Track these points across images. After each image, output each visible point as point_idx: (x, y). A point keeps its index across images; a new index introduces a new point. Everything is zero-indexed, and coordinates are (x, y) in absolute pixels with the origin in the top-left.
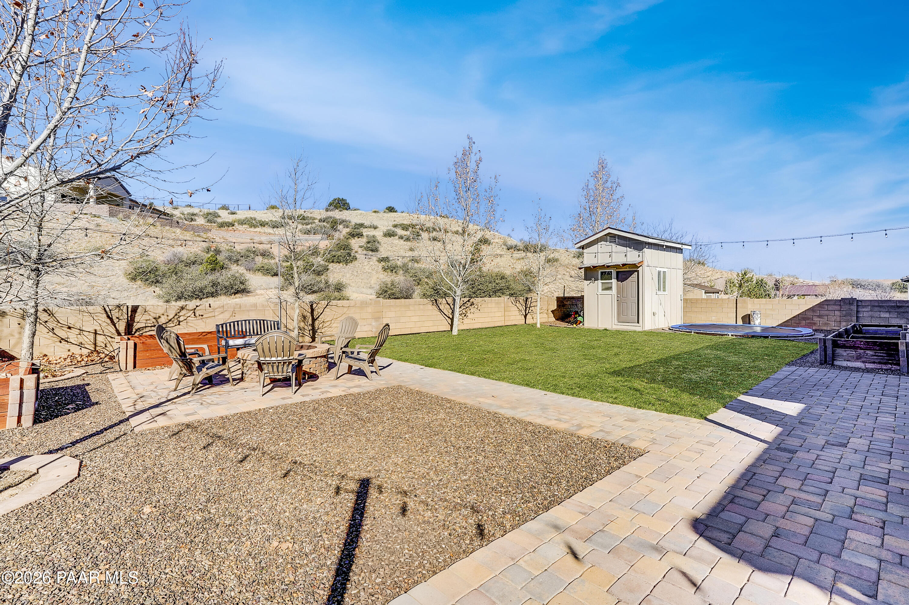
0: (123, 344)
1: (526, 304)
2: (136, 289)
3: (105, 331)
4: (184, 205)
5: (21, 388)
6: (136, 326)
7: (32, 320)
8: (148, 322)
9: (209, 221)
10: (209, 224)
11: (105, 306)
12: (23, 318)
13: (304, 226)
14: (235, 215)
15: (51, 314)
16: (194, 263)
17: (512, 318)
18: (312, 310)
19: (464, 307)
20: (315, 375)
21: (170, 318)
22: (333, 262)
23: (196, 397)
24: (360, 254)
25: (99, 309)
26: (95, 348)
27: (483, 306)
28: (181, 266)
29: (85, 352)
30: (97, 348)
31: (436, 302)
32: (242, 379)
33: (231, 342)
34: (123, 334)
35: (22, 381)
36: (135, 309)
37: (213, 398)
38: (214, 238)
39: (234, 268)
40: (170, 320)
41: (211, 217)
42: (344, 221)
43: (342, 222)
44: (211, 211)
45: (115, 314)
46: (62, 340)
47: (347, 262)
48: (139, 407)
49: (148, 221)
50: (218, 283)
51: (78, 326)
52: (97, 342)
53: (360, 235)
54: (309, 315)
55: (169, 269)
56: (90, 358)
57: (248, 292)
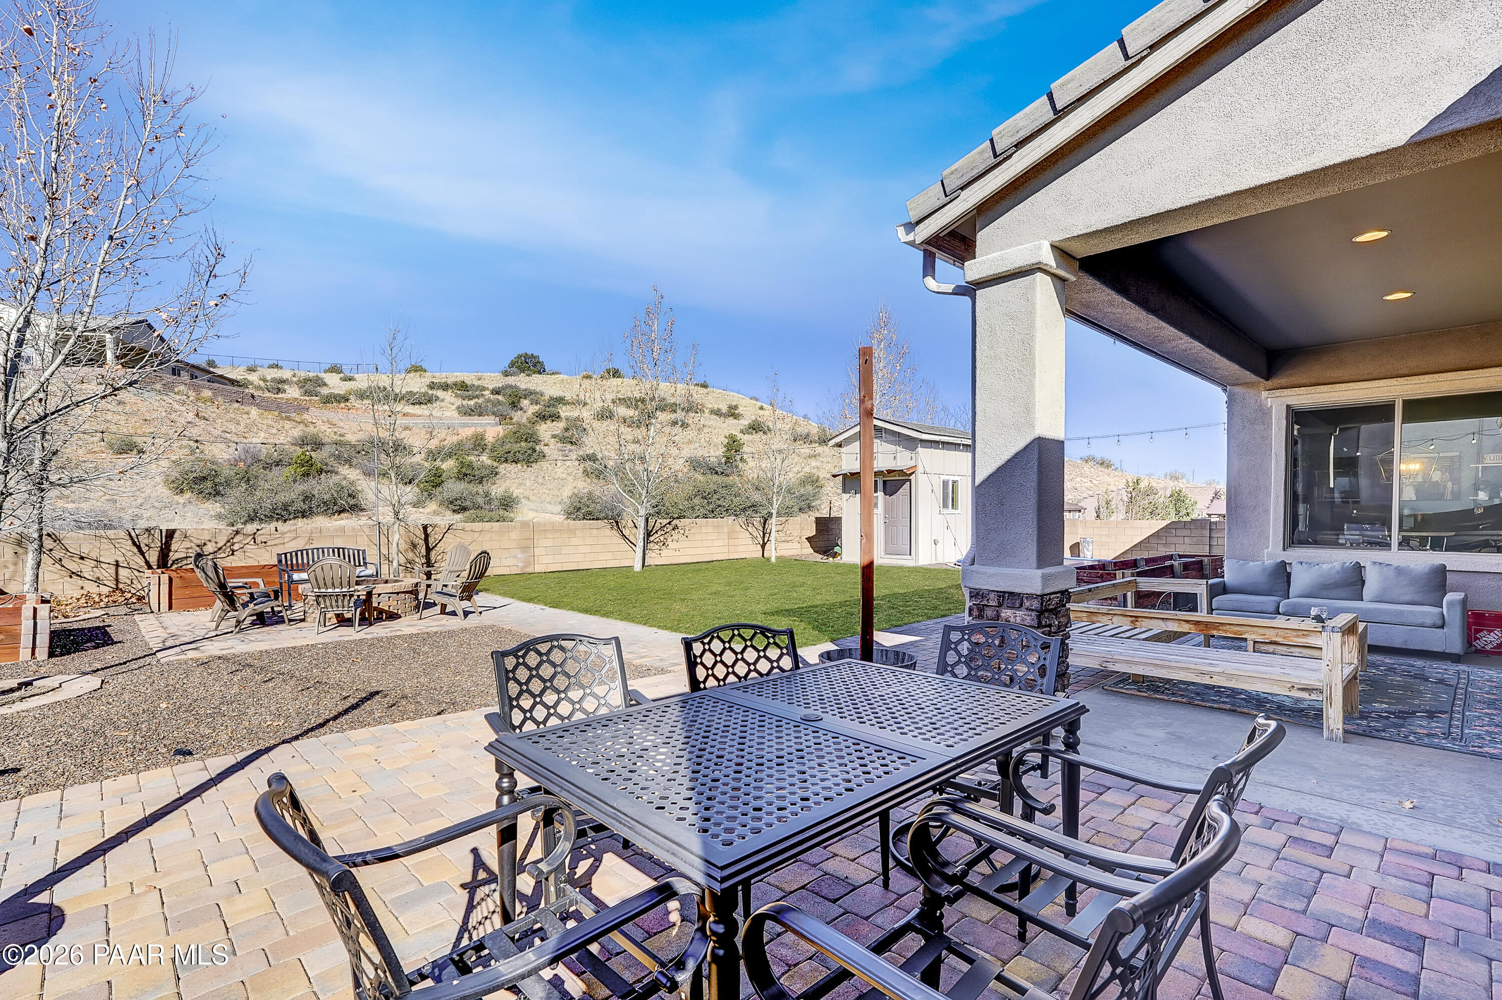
0: (154, 580)
1: (764, 528)
2: (184, 505)
3: (131, 562)
4: (266, 364)
5: (35, 618)
6: (173, 556)
7: (36, 546)
8: (190, 551)
9: (308, 393)
10: (307, 398)
11: (131, 530)
12: (19, 543)
13: (465, 402)
14: (351, 382)
15: (56, 539)
16: (278, 463)
17: (741, 548)
18: (427, 536)
19: (663, 532)
20: (397, 614)
21: (219, 546)
22: (506, 461)
23: (238, 636)
24: (552, 449)
25: (122, 534)
26: (117, 585)
27: (693, 531)
28: (256, 469)
29: (105, 590)
30: (121, 586)
31: (617, 525)
32: (303, 620)
33: (296, 576)
34: (155, 567)
35: (35, 609)
36: (171, 534)
37: (258, 636)
38: (314, 421)
39: (344, 470)
40: (220, 549)
41: (311, 386)
42: (531, 393)
43: (528, 394)
44: (311, 375)
45: (144, 540)
46: (72, 574)
47: (529, 462)
48: (168, 644)
49: (203, 395)
50: (313, 496)
51: (94, 555)
52: (120, 577)
53: (555, 417)
54: (422, 542)
55: (237, 474)
56: (111, 599)
57: (362, 510)
